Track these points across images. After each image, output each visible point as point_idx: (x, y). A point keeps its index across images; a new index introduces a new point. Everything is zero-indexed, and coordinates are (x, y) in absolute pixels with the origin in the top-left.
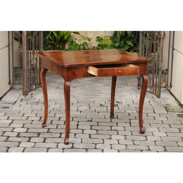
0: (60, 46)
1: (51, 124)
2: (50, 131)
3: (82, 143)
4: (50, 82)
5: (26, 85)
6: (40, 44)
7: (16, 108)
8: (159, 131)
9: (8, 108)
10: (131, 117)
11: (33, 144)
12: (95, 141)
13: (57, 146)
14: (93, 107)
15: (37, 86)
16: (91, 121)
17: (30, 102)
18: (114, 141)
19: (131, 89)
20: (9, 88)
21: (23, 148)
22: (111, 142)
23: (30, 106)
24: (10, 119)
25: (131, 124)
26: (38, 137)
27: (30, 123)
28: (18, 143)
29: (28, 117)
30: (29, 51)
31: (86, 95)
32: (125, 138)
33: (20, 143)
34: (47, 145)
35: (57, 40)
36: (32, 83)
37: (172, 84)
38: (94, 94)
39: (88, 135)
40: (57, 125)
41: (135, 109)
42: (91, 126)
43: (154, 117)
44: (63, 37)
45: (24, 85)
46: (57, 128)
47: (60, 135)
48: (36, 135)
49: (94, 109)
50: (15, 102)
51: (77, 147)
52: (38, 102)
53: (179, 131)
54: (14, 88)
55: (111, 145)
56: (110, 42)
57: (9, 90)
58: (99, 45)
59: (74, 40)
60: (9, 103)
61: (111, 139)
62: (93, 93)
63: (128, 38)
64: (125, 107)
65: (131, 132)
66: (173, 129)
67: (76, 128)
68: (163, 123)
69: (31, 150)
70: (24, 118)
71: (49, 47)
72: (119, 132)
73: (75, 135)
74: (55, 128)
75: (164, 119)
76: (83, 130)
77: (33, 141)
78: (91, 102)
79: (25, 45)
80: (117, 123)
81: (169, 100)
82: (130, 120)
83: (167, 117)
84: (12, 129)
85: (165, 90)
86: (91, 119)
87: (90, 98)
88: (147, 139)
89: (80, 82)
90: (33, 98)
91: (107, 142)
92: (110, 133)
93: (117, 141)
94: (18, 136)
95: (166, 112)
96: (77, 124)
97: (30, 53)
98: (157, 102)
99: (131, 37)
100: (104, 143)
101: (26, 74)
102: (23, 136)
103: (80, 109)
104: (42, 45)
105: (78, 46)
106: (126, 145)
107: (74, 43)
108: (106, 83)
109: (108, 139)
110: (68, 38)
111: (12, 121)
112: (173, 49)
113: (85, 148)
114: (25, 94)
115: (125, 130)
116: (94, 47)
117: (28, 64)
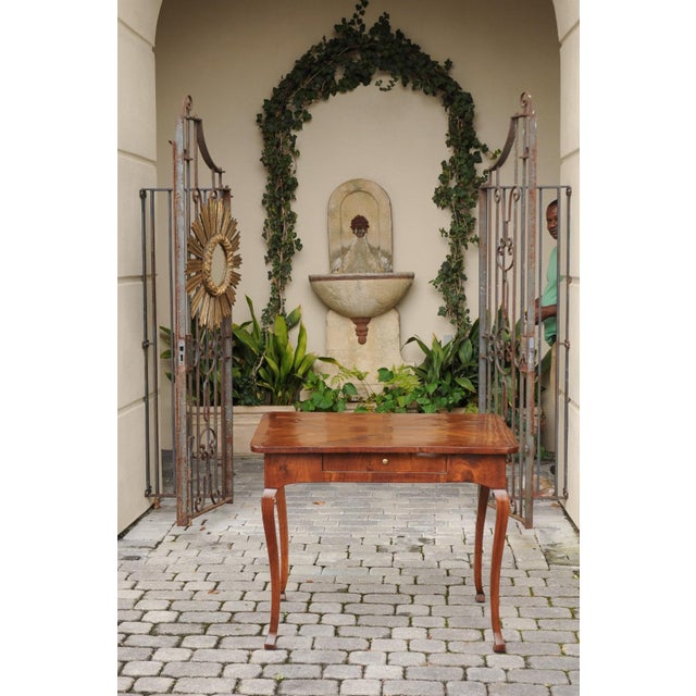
0: (287, 393)
1: (242, 599)
2: (236, 618)
3: (313, 649)
4: (254, 489)
5: (185, 500)
6: (225, 393)
7: (158, 558)
8: (519, 616)
9: (139, 558)
10: (451, 581)
11: (187, 654)
12: (349, 644)
13: (249, 656)
14: (358, 553)
15: (216, 500)
16: (346, 591)
17: (196, 542)
18: (397, 643)
19: (465, 506)
20: (147, 506)
21: (161, 664)
22: (388, 645)
23: (195, 552)
24: (138, 587)
25: (450, 597)
26: (204, 634)
27: (188, 598)
28: (149, 651)
29: (186, 582)
30: (194, 409)
31: (344, 523)
32: (428, 635)
33: (154, 649)
34: (222, 656)
35: (277, 380)
36: (202, 493)
37: (569, 490)
38: (366, 519)
39: (333, 629)
40: (257, 603)
41: (466, 558)
42: (344, 605)
43: (512, 579)
44: (294, 369)
45: (179, 500)
46: (255, 610)
47: (260, 628)
48: (198, 629)
49: (360, 558)
50: (159, 543)
51: (298, 661)
52: (217, 543)
53: (570, 615)
54: (159, 507)
55: (388, 653)
56: (414, 383)
57: (147, 512)
58: (386, 389)
59: (321, 378)
60: (141, 547)
61: (390, 637)
62: (364, 516)
63: (461, 371)
64: (440, 553)
65: (446, 618)
66: (556, 610)
67: (304, 609)
68: (532, 594)
69: (181, 668)
70: (176, 585)
71: (259, 396)
72: (414, 619)
73: (298, 630)
74: (251, 609)
75: (537, 583)
76: (321, 615)
77: (189, 646)
78: (355, 540)
79: (182, 396)
80: (412, 596)
81: (558, 532)
82: (448, 587)
83: (545, 579)
84: (141, 613)
85: (554, 505)
86: (345, 587)
87: (354, 530)
88: (483, 639)
89: (333, 489)
90: (206, 531)
91: (380, 646)
92: (391, 621)
93: (405, 643)
94: (152, 633)
95: (545, 565)
96: (307, 600)
97: (198, 414)
98: (525, 539)
99: (470, 367)
100: (369, 648)
101: (184, 472)
102: (164, 632)
103: (322, 560)
104: (229, 396)
105: (330, 394)
106: (427, 654)
107: (321, 385)
108: (402, 489)
109: (383, 638)
110: (305, 375)
111: (142, 592)
112: (567, 400)
113: (319, 662)
114: (184, 522)
115: (430, 615)
116: (374, 395)
117: (190, 444)
